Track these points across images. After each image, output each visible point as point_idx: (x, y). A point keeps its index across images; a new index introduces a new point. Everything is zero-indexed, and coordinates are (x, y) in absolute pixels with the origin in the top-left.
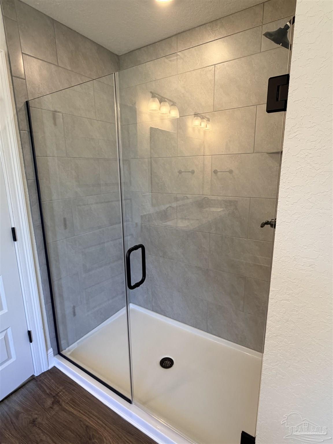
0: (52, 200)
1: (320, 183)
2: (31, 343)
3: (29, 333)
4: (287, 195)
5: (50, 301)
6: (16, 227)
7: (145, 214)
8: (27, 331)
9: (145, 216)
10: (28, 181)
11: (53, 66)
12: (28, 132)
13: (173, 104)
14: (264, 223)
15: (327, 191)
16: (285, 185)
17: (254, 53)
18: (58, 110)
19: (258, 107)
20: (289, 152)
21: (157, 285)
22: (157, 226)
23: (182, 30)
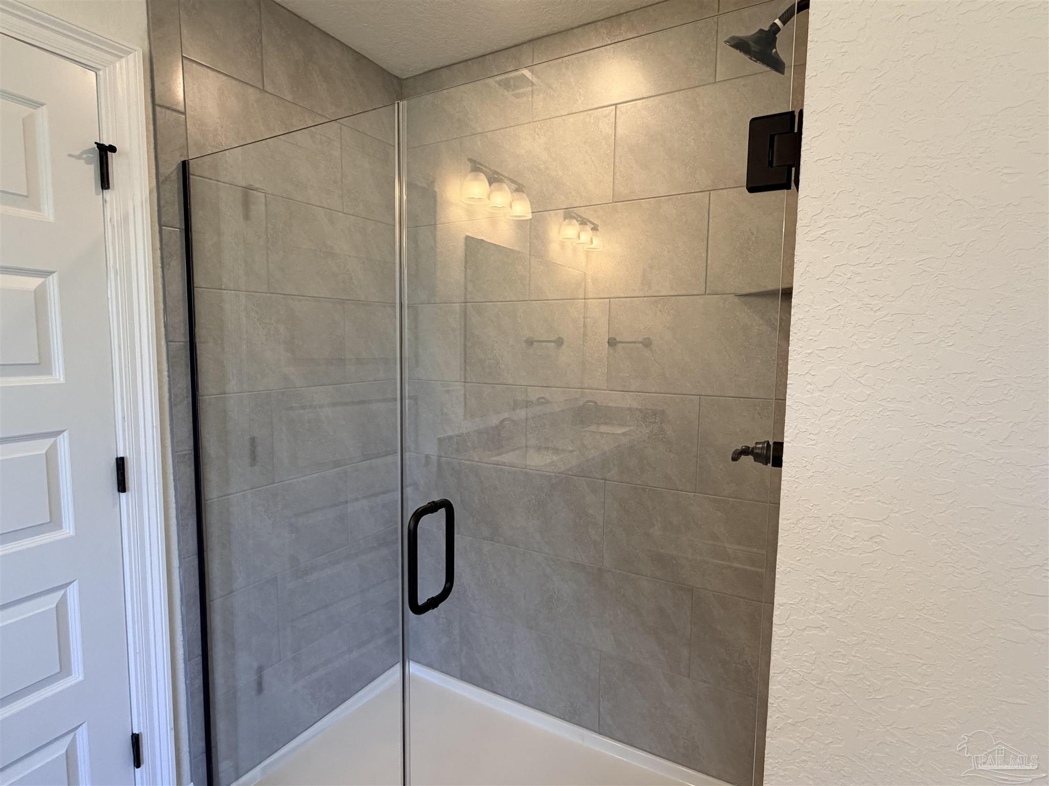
0: (225, 394)
1: (885, 341)
2: (137, 770)
3: (136, 740)
4: (809, 368)
5: (199, 651)
6: (128, 456)
7: (451, 434)
8: (131, 734)
9: (450, 438)
10: (169, 343)
11: (251, 90)
12: (180, 231)
13: (519, 189)
14: (738, 452)
15: (901, 358)
16: (801, 347)
17: (701, 84)
18: (257, 185)
19: (711, 195)
20: (808, 271)
21: (475, 612)
22: (478, 462)
23: (545, 32)
